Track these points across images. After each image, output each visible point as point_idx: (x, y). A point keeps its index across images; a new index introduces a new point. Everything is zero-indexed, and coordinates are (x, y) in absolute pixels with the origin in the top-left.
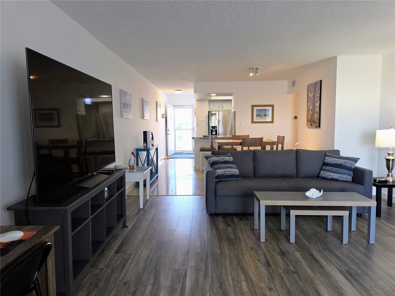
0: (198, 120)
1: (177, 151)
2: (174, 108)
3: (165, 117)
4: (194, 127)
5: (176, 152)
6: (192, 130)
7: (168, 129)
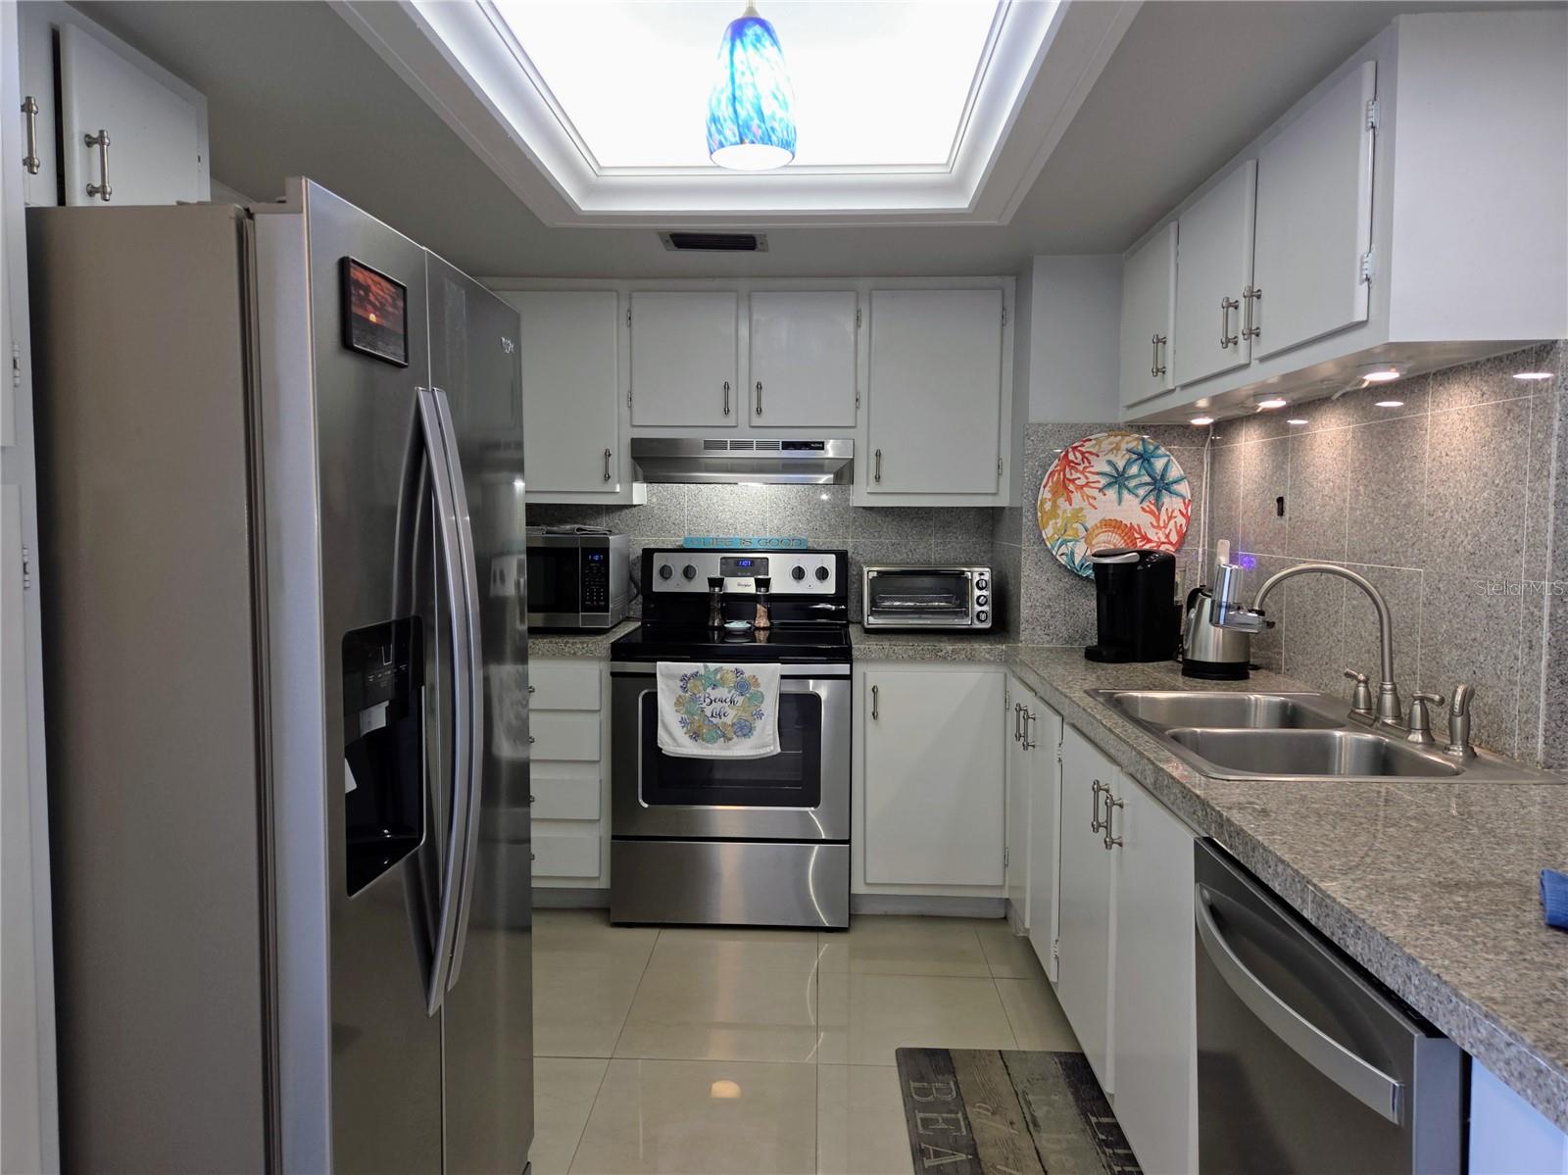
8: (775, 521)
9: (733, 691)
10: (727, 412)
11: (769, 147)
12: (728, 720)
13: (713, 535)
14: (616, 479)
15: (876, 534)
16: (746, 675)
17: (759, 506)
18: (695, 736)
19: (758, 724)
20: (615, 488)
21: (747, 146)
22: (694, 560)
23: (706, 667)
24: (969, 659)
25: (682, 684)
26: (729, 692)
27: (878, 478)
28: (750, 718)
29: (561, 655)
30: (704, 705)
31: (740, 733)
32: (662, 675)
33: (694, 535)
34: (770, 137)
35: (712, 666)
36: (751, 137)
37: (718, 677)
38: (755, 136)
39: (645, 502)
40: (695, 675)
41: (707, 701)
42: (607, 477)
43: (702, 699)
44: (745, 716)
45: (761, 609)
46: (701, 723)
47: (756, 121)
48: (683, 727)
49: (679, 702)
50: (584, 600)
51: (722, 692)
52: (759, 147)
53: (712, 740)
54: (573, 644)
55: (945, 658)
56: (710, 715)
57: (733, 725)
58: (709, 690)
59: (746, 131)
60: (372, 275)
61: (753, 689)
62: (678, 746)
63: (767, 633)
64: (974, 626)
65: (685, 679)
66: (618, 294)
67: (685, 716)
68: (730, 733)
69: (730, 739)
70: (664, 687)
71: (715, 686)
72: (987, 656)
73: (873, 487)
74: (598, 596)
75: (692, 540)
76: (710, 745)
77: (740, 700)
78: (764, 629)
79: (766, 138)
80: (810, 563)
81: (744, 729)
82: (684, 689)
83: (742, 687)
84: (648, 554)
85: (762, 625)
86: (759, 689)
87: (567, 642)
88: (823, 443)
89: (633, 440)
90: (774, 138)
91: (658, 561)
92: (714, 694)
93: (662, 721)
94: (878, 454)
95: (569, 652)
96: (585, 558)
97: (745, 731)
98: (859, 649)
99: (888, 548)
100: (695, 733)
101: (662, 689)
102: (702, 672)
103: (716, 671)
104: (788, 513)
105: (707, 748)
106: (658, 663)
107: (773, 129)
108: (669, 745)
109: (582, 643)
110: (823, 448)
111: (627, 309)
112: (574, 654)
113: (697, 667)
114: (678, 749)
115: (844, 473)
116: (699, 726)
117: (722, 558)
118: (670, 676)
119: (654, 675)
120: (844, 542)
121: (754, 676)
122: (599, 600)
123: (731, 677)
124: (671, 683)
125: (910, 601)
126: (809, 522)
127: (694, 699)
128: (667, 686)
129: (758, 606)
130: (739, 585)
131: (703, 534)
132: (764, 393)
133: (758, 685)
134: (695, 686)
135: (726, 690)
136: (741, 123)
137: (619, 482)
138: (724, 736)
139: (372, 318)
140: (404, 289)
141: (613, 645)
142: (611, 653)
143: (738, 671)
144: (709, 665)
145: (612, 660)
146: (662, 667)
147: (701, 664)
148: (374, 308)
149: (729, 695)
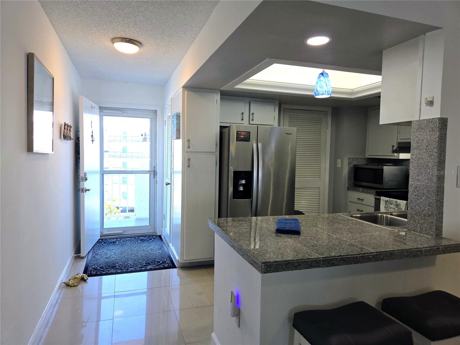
0: (189, 150)
1: (108, 229)
2: (100, 115)
3: (72, 134)
4: (154, 167)
5: (106, 232)
6: (149, 175)
7: (82, 175)
9: (395, 206)
16: (398, 203)
20: (395, 155)
32: (382, 200)
35: (391, 199)
37: (392, 202)
40: (387, 201)
41: (390, 208)
49: (384, 206)
51: (392, 206)
58: (390, 205)
60: (242, 132)
61: (399, 207)
70: (382, 203)
71: (391, 204)
74: (381, 181)
77: (396, 209)
82: (386, 204)
83: (397, 206)
89: (399, 142)
96: (379, 171)
101: (382, 204)
106: (382, 197)
109: (371, 191)
118: (383, 200)
119: (380, 200)
121: (400, 203)
123: (395, 203)
124: (384, 202)
127: (387, 206)
133: (400, 206)
134: (388, 204)
135: (393, 206)
139: (242, 137)
140: (250, 132)
141: (376, 191)
142: (376, 193)
143: (396, 201)
144: (390, 199)
145: (375, 195)
146: (382, 198)
147: (389, 198)
148: (242, 136)
149: (394, 207)
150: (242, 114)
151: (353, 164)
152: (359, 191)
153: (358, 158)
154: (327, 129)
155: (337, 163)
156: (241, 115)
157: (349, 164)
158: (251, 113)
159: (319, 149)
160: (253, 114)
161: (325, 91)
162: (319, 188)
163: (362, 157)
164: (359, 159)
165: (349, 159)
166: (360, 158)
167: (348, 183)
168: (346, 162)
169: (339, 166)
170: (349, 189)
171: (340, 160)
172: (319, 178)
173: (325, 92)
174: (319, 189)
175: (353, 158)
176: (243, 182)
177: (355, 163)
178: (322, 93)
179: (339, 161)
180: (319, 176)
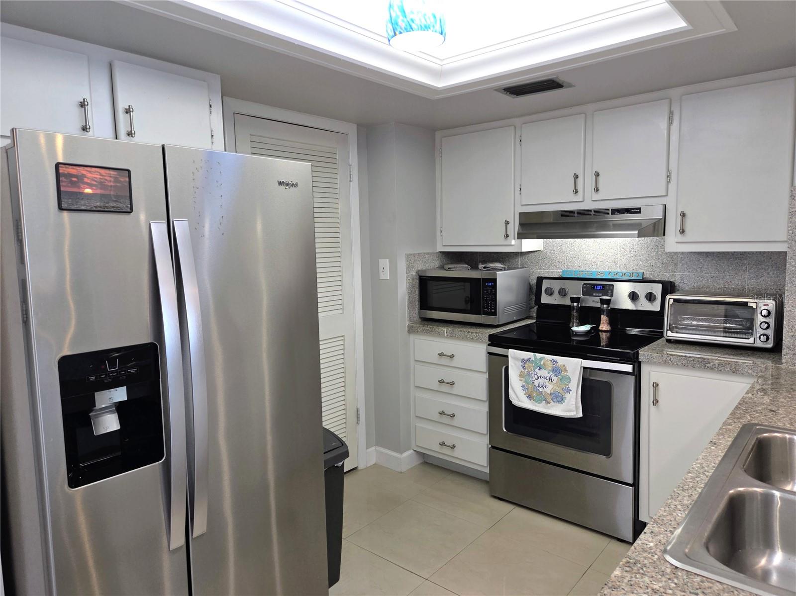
8: (623, 260)
9: (551, 373)
10: (576, 192)
11: (412, 33)
12: (548, 390)
13: (582, 269)
14: (512, 237)
15: (699, 270)
16: (559, 364)
17: (612, 251)
18: (530, 397)
19: (567, 396)
20: (511, 243)
21: (399, 36)
22: (567, 284)
23: (535, 356)
24: (734, 372)
25: (522, 364)
26: (549, 373)
27: (682, 232)
28: (562, 392)
29: (465, 338)
30: (534, 379)
31: (555, 400)
32: (512, 357)
33: (571, 269)
34: (410, 26)
35: (539, 356)
36: (399, 29)
37: (542, 363)
38: (401, 28)
39: (541, 249)
40: (529, 360)
41: (536, 377)
42: (507, 236)
43: (533, 375)
44: (559, 390)
45: (604, 318)
46: (532, 390)
47: (401, 18)
48: (523, 390)
49: (521, 375)
50: (484, 308)
51: (543, 373)
52: (405, 34)
53: (539, 401)
54: (472, 333)
55: (712, 369)
56: (537, 386)
57: (551, 394)
58: (537, 370)
59: (396, 26)
60: (86, 168)
61: (563, 374)
62: (519, 401)
63: (608, 334)
64: (755, 345)
65: (523, 361)
66: (515, 128)
67: (524, 384)
68: (549, 400)
69: (549, 403)
70: (513, 364)
71: (540, 369)
72: (750, 371)
73: (680, 238)
74: (491, 306)
75: (567, 272)
76: (537, 404)
77: (555, 379)
78: (605, 331)
79: (408, 28)
80: (642, 289)
81: (559, 398)
82: (524, 367)
83: (557, 371)
84: (540, 280)
85: (604, 329)
86: (567, 374)
87: (469, 332)
88: (640, 209)
89: (520, 213)
90: (414, 26)
91: (545, 284)
92: (540, 373)
93: (511, 386)
94: (683, 215)
95: (470, 337)
96: (484, 284)
97: (559, 399)
98: (644, 355)
99: (708, 280)
100: (529, 395)
101: (512, 366)
102: (533, 359)
103: (541, 359)
104: (632, 255)
105: (536, 406)
106: (510, 350)
107: (413, 21)
108: (514, 400)
109: (476, 333)
110: (640, 212)
111: (520, 135)
112: (472, 338)
113: (530, 355)
114: (520, 403)
115: (658, 228)
116: (531, 391)
117: (584, 284)
118: (516, 359)
119: (507, 356)
120: (673, 275)
121: (564, 365)
122: (491, 309)
123: (550, 364)
124: (517, 362)
125: (706, 321)
126: (647, 261)
127: (529, 374)
128: (515, 364)
129: (602, 316)
130: (593, 301)
131: (576, 269)
132: (601, 178)
133: (567, 371)
134: (530, 367)
135: (547, 372)
136: (393, 22)
137: (514, 239)
138: (545, 400)
139: (88, 191)
140: (129, 171)
141: (490, 336)
142: (489, 341)
143: (553, 361)
144: (536, 354)
145: (489, 345)
146: (512, 352)
147: (532, 354)
148: (90, 186)
149: (549, 375)
150: (83, 105)
151: (416, 269)
152: (440, 335)
153: (424, 254)
154: (350, 181)
155: (381, 269)
156: (77, 111)
157: (409, 268)
158: (121, 105)
159: (335, 235)
160: (128, 111)
161: (435, 17)
162: (343, 336)
163: (431, 251)
164: (427, 256)
165: (408, 256)
166: (428, 254)
167: (410, 317)
168: (402, 265)
169: (385, 275)
170: (411, 330)
171: (388, 260)
172: (341, 311)
173: (432, 20)
174: (342, 338)
175: (414, 255)
176: (120, 394)
177: (420, 266)
178: (424, 23)
179: (385, 263)
180: (340, 307)
